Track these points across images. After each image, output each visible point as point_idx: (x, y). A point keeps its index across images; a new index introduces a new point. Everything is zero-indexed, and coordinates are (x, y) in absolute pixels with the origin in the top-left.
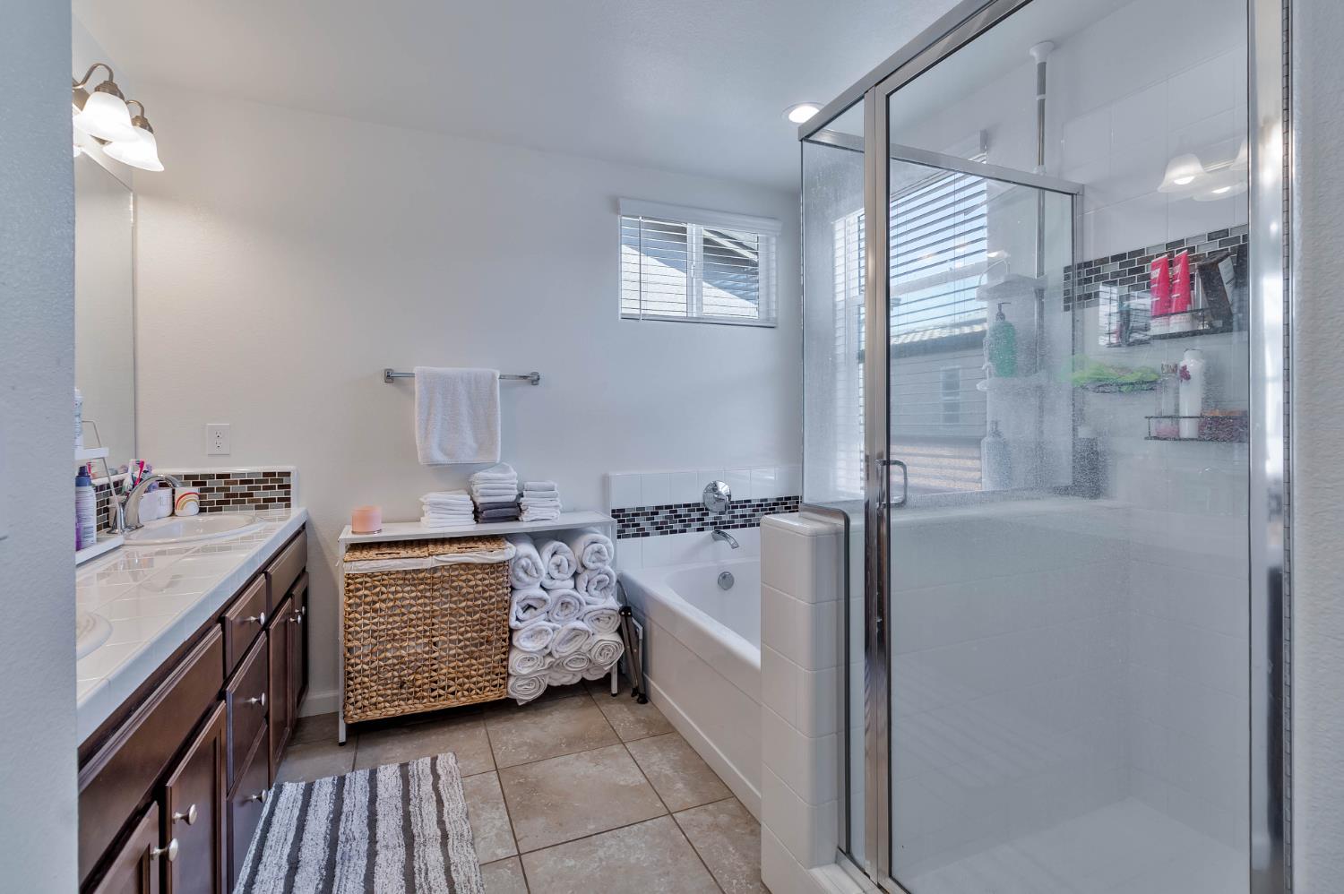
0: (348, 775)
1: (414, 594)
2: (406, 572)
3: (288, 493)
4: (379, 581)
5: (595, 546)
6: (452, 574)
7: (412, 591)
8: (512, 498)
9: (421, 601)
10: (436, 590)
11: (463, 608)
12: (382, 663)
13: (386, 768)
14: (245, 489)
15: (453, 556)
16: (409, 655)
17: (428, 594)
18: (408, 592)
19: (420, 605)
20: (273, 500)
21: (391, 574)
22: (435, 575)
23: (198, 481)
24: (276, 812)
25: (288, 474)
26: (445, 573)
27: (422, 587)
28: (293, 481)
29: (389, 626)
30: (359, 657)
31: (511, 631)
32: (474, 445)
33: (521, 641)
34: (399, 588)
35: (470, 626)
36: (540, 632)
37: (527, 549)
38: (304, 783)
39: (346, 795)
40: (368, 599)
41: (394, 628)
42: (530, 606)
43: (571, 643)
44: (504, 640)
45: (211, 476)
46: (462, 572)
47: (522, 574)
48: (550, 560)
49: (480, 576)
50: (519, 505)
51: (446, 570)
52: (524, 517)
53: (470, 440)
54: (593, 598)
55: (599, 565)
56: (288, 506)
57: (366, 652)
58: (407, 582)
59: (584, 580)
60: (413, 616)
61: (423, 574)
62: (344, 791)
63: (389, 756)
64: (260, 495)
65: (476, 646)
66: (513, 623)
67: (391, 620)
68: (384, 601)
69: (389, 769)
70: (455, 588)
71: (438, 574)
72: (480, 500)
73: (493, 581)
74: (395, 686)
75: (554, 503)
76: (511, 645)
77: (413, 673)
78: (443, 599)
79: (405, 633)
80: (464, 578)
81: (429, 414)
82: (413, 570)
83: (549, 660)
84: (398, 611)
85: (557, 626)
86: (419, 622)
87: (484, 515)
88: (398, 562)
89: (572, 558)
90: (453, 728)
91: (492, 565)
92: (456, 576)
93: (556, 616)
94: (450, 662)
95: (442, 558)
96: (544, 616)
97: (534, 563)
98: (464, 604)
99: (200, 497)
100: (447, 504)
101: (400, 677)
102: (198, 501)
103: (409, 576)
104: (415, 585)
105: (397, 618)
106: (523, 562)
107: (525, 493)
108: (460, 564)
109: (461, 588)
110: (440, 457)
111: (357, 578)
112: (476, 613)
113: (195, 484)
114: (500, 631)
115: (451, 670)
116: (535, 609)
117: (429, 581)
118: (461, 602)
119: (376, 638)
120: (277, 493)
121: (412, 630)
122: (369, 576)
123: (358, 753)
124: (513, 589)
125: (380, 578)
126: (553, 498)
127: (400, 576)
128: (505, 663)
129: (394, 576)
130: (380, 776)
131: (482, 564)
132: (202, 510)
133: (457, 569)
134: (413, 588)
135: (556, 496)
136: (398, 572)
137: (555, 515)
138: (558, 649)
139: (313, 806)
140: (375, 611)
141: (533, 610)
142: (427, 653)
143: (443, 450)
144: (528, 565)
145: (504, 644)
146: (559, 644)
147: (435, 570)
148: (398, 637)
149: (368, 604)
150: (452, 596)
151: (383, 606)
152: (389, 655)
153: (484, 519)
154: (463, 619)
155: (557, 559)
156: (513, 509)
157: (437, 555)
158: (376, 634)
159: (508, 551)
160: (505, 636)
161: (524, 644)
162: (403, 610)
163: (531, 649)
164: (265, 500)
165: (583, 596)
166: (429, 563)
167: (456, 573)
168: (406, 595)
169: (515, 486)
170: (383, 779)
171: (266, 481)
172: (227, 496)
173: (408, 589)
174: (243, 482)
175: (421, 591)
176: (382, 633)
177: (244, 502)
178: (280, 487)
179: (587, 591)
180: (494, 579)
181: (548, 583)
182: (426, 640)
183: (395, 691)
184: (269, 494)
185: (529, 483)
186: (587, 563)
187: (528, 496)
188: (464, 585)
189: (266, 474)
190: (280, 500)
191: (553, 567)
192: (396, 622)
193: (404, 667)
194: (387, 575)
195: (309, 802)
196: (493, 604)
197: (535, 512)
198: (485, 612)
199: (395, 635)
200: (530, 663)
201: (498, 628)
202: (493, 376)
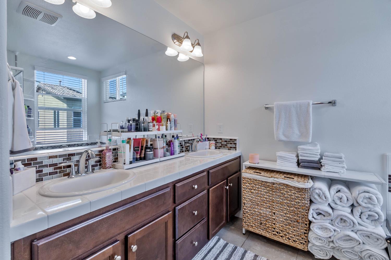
0: (238, 248)
1: (265, 191)
2: (263, 182)
3: (236, 146)
4: (253, 182)
5: (367, 195)
6: (280, 187)
7: (265, 190)
8: (317, 159)
9: (268, 194)
10: (274, 192)
11: (286, 203)
12: (254, 212)
13: (250, 253)
14: (225, 143)
15: (280, 179)
16: (264, 213)
17: (271, 192)
18: (263, 189)
19: (268, 196)
20: (232, 147)
21: (257, 181)
22: (274, 186)
23: (215, 140)
24: (214, 248)
25: (236, 140)
26: (277, 186)
27: (268, 189)
28: (237, 142)
29: (256, 200)
30: (246, 207)
31: (310, 222)
32: (298, 133)
33: (315, 229)
34: (259, 187)
35: (289, 212)
36: (326, 228)
37: (322, 186)
38: (226, 242)
39: (233, 255)
40: (249, 187)
41: (258, 201)
42: (320, 214)
43: (346, 242)
44: (306, 224)
45: (218, 139)
46: (285, 188)
47: (316, 197)
48: (335, 194)
49: (293, 192)
50: (321, 163)
51: (278, 185)
52: (323, 169)
53: (296, 131)
54: (363, 223)
55: (370, 206)
56: (236, 150)
57: (249, 206)
58: (262, 185)
59: (358, 211)
60: (264, 199)
61: (269, 184)
62: (234, 253)
63: (254, 248)
64: (229, 145)
65: (291, 221)
66: (310, 218)
67: (257, 197)
68: (254, 190)
69: (251, 254)
70: (282, 193)
71: (275, 186)
72: (300, 158)
73: (299, 196)
74: (259, 223)
75: (341, 165)
76: (309, 229)
77: (265, 221)
78: (277, 197)
79: (262, 205)
80: (286, 190)
81: (279, 121)
82: (265, 181)
83: (331, 244)
84: (259, 195)
85: (337, 229)
86: (267, 202)
87: (301, 164)
88: (259, 177)
89: (350, 197)
90: (283, 250)
91: (299, 189)
92: (283, 189)
93: (337, 224)
94: (280, 223)
95: (276, 179)
96: (328, 221)
97: (324, 194)
98: (286, 201)
99: (216, 144)
100: (285, 157)
101: (261, 220)
102: (215, 145)
103: (263, 183)
104: (265, 187)
105: (259, 198)
106: (317, 191)
107: (324, 158)
108: (284, 184)
109: (285, 194)
110: (283, 138)
111: (246, 179)
112: (291, 207)
113: (215, 141)
114: (304, 219)
115: (280, 227)
116: (324, 216)
117: (271, 187)
118: (284, 200)
119: (252, 202)
120: (234, 146)
121: (265, 204)
122: (249, 179)
123: (247, 240)
124: (311, 202)
125: (253, 181)
126: (341, 162)
127: (260, 182)
128: (306, 235)
129: (257, 182)
130: (247, 254)
131: (294, 187)
132: (216, 148)
133: (282, 186)
134: (265, 188)
135: (343, 162)
136: (259, 181)
137: (342, 171)
138: (337, 241)
139: (223, 253)
140: (252, 192)
141: (323, 216)
142: (271, 215)
143: (284, 135)
144: (320, 193)
145: (306, 226)
146: (338, 239)
147: (274, 184)
148: (259, 205)
149: (249, 189)
150: (281, 196)
151: (254, 191)
152: (256, 210)
153: (302, 166)
154: (285, 207)
155: (339, 194)
156: (317, 164)
157: (274, 178)
158: (252, 201)
159: (309, 184)
160: (306, 222)
161: (316, 230)
162: (261, 195)
163: (320, 235)
164: (230, 147)
165: (356, 219)
166: (271, 180)
167: (282, 187)
168: (262, 190)
169: (319, 154)
170: (247, 257)
171: (230, 142)
172: (222, 145)
173: (263, 188)
174: (225, 141)
175: (268, 190)
176: (254, 201)
177: (225, 147)
178: (234, 144)
179: (360, 218)
180: (300, 195)
181: (333, 205)
182: (270, 210)
183: (259, 225)
184: (231, 145)
185: (327, 153)
186: (360, 202)
187: (325, 159)
188: (286, 193)
189: (230, 139)
190: (234, 148)
191: (337, 198)
192: (258, 199)
193: (262, 217)
194: (256, 180)
195: (223, 250)
196: (300, 206)
197: (328, 168)
198: (296, 208)
199: (258, 204)
200: (320, 241)
201: (303, 218)
202: (309, 104)
